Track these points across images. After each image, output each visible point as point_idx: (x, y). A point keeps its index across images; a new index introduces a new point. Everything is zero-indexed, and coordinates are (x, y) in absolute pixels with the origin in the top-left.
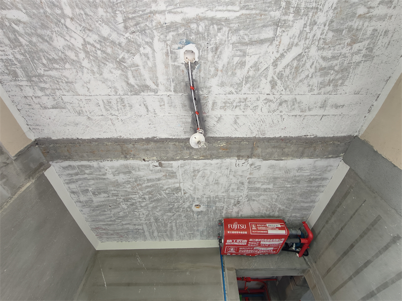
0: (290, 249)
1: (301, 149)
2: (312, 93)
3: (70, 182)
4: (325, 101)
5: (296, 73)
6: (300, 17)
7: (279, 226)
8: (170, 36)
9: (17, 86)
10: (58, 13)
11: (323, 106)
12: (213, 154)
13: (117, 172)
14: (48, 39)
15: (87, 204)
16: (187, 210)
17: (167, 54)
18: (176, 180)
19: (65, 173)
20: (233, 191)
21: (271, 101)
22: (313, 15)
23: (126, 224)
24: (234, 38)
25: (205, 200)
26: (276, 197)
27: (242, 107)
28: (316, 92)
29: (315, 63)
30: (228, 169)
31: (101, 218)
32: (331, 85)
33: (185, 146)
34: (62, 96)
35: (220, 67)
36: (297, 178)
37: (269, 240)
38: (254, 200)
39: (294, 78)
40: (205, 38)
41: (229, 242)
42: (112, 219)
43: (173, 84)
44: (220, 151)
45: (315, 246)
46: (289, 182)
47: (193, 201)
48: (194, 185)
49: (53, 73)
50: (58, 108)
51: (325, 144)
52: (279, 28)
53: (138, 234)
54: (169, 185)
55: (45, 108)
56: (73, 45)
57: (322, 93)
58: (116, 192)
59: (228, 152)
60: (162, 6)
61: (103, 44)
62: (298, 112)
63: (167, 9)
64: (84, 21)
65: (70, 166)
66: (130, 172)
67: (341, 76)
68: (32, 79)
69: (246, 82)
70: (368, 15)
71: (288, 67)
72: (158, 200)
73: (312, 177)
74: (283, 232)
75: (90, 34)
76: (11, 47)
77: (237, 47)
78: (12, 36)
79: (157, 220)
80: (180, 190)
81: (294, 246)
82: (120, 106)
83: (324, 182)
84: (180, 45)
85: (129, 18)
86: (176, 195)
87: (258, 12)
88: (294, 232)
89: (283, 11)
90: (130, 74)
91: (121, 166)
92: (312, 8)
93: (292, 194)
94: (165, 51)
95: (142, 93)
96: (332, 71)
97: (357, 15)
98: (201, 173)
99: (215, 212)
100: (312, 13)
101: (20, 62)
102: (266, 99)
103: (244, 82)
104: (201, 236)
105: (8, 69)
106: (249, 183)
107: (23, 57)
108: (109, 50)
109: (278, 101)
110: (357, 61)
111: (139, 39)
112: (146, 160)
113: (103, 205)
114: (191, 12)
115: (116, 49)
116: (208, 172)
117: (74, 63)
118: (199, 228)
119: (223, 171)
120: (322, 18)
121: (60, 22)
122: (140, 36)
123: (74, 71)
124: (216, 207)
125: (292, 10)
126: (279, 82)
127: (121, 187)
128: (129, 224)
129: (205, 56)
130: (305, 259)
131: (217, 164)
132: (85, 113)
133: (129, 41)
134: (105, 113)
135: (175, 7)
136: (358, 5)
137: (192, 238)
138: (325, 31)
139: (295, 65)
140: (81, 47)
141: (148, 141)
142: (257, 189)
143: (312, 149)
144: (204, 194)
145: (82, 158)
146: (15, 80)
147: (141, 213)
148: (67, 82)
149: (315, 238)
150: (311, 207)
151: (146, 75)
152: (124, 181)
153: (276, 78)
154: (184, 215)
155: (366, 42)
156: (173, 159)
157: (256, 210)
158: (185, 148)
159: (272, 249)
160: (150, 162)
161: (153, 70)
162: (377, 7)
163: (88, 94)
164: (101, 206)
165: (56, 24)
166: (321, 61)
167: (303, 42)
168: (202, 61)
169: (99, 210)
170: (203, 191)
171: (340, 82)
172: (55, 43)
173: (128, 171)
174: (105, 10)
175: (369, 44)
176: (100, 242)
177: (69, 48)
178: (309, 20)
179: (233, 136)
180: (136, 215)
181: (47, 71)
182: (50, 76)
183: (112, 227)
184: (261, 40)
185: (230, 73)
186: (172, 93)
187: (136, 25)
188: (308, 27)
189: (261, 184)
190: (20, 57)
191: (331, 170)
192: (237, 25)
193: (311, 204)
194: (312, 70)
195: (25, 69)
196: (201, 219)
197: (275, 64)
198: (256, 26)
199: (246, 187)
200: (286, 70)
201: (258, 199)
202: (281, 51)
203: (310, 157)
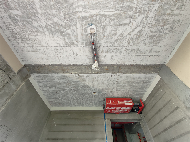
0: (134, 111)
1: (140, 69)
2: (146, 46)
3: (39, 82)
4: (151, 50)
5: (139, 38)
6: (141, 14)
7: (130, 101)
8: (84, 22)
9: (17, 42)
10: (35, 12)
11: (150, 52)
12: (102, 71)
13: (60, 78)
14: (30, 23)
15: (47, 91)
16: (90, 94)
17: (82, 29)
18: (85, 82)
19: (37, 79)
20: (110, 86)
21: (127, 49)
22: (147, 13)
23: (63, 100)
24: (112, 23)
25: (98, 90)
26: (129, 89)
27: (115, 52)
28: (147, 46)
29: (147, 34)
30: (108, 77)
31: (52, 97)
32: (154, 43)
33: (90, 68)
34: (36, 47)
35: (106, 35)
36: (138, 82)
37: (125, 107)
38: (119, 91)
39: (138, 40)
40: (99, 23)
41: (108, 108)
42: (57, 98)
43: (85, 42)
44: (105, 70)
45: (144, 110)
46: (135, 83)
47: (93, 91)
48: (93, 84)
49: (33, 37)
50: (34, 52)
51: (151, 68)
52: (132, 19)
53: (68, 104)
54: (82, 84)
55: (29, 52)
56: (42, 25)
57: (150, 46)
58: (59, 87)
59: (108, 71)
60: (81, 9)
61: (55, 25)
62: (139, 54)
63: (83, 11)
64: (46, 15)
65: (39, 76)
66: (65, 79)
67: (158, 39)
68: (23, 39)
69: (117, 42)
70: (171, 14)
71: (136, 35)
72: (77, 90)
73: (145, 81)
74: (131, 104)
75: (49, 21)
76: (14, 26)
77: (113, 27)
78: (15, 21)
79: (77, 98)
80: (87, 86)
81: (136, 110)
82: (61, 51)
83: (150, 83)
84: (88, 26)
85: (66, 14)
86: (85, 88)
87: (123, 12)
88: (136, 104)
89: (134, 12)
90: (66, 38)
91: (62, 76)
92: (147, 11)
93: (136, 88)
94: (82, 28)
95: (71, 46)
96: (155, 37)
97: (166, 14)
98: (96, 79)
99: (102, 95)
100: (146, 13)
101: (18, 32)
102: (125, 49)
103: (116, 41)
104: (96, 105)
105: (13, 35)
106: (117, 83)
107: (20, 30)
108: (57, 28)
109: (131, 49)
110: (166, 33)
111: (70, 23)
112: (72, 73)
113: (54, 92)
114: (93, 12)
115: (60, 27)
116: (99, 79)
117: (42, 33)
118: (95, 102)
119: (106, 78)
120: (151, 15)
121: (36, 15)
122: (71, 22)
123: (42, 36)
124: (103, 93)
125: (138, 11)
126: (131, 42)
127: (61, 85)
128: (64, 100)
129: (99, 31)
130: (140, 115)
131: (103, 75)
132: (46, 54)
133: (66, 24)
134: (55, 54)
135: (86, 10)
136: (167, 9)
137: (92, 106)
138: (152, 20)
139: (138, 34)
140: (45, 26)
141: (73, 66)
142: (120, 86)
143: (145, 70)
144: (98, 88)
145: (45, 73)
146: (16, 40)
147: (70, 96)
148: (38, 41)
149: (144, 107)
150: (144, 93)
151: (73, 38)
152: (63, 82)
153: (130, 40)
154: (89, 96)
155: (170, 25)
156: (84, 73)
157: (120, 95)
158: (90, 69)
159: (126, 111)
160: (74, 74)
161: (76, 36)
162: (176, 10)
163: (48, 46)
164: (53, 92)
165: (34, 16)
166: (150, 33)
167: (142, 25)
168: (98, 33)
169: (52, 94)
170: (97, 87)
171: (158, 42)
172: (34, 25)
173: (65, 78)
174: (56, 11)
175: (171, 26)
176: (52, 107)
177: (40, 26)
178: (145, 16)
179: (111, 64)
180: (68, 96)
181: (30, 36)
182: (31, 38)
183: (57, 101)
184: (124, 24)
185: (110, 38)
186: (85, 46)
187: (69, 17)
188: (145, 18)
189: (122, 84)
190: (18, 30)
191: (153, 78)
192: (113, 17)
193: (144, 92)
194: (146, 37)
195: (20, 35)
196: (96, 98)
197: (130, 34)
198: (122, 18)
199: (116, 85)
200: (134, 36)
201: (121, 90)
202: (132, 28)
203: (144, 73)
